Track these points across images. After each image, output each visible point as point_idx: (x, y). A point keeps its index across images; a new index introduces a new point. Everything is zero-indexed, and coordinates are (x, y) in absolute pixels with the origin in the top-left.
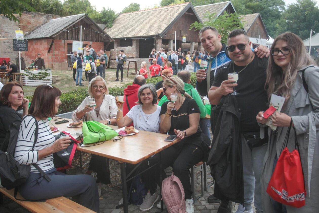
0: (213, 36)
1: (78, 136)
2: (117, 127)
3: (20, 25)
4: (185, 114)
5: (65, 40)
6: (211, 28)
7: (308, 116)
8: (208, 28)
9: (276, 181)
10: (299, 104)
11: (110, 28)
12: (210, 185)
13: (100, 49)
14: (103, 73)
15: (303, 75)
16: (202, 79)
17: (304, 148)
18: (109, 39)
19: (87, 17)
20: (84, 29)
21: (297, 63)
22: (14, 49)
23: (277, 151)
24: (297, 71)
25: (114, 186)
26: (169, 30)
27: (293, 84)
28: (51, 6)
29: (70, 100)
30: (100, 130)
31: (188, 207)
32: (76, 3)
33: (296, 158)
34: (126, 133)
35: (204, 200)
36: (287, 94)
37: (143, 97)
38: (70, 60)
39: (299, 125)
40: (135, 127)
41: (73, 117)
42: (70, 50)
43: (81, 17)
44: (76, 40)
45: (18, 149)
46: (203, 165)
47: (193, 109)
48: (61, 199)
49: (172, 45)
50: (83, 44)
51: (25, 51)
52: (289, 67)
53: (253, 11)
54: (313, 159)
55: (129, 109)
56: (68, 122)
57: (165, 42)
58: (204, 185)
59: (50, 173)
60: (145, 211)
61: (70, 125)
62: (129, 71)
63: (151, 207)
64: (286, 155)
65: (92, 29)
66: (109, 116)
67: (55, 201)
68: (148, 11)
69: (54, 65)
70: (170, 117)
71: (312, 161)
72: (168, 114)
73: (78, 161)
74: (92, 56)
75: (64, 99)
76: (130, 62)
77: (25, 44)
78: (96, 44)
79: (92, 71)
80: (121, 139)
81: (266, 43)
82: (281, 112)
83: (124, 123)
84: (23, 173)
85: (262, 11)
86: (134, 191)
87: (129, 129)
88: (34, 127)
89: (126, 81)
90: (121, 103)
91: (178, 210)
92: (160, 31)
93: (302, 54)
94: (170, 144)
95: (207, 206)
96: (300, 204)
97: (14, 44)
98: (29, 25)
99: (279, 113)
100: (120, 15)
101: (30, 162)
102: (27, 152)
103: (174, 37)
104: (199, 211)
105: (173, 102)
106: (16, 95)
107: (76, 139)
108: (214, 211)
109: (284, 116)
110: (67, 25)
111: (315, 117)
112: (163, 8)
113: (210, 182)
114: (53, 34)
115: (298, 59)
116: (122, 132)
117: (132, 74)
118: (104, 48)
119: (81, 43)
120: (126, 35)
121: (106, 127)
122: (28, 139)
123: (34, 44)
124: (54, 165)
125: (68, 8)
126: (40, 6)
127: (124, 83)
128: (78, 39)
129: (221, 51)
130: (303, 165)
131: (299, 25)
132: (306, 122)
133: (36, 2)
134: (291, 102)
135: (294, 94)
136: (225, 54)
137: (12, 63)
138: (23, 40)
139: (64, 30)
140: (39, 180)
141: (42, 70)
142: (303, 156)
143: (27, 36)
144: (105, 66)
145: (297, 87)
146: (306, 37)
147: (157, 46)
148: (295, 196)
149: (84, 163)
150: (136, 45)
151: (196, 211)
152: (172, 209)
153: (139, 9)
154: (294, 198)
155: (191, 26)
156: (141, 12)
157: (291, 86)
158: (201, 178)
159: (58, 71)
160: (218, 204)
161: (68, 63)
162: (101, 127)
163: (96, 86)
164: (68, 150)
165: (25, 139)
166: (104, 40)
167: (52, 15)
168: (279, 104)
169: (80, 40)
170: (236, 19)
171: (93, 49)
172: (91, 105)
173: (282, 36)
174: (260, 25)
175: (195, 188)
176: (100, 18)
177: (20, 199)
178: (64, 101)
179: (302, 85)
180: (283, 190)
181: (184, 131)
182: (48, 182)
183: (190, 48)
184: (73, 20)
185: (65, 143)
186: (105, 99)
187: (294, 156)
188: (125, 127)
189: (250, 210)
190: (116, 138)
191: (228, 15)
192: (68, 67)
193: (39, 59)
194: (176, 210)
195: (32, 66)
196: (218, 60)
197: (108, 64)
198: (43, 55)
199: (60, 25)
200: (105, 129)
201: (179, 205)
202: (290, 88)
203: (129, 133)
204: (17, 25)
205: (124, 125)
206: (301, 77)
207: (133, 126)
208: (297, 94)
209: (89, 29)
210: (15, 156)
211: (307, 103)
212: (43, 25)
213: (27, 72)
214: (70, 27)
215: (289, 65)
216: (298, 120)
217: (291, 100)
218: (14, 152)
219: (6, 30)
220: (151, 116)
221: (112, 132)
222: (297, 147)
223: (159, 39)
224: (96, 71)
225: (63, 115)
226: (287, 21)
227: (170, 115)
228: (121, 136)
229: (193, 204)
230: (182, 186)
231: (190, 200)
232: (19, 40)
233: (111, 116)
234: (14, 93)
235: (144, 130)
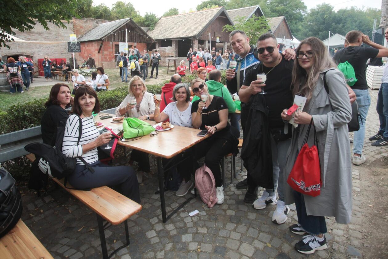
0: (242, 39)
1: (119, 132)
2: (155, 122)
3: (74, 30)
4: (215, 111)
5: (113, 42)
6: (240, 32)
7: (327, 115)
8: (237, 32)
9: (296, 173)
10: (320, 103)
11: (152, 30)
12: (238, 173)
13: (143, 49)
14: (146, 71)
15: (325, 77)
16: (231, 78)
17: (322, 144)
18: (151, 40)
19: (131, 21)
20: (129, 32)
21: (319, 65)
22: (69, 50)
23: (299, 146)
24: (319, 73)
25: (154, 174)
26: (204, 32)
27: (315, 85)
28: (100, 12)
29: (114, 97)
30: (139, 126)
31: (218, 193)
32: (122, 9)
33: (315, 153)
34: (162, 128)
35: (233, 186)
36: (310, 94)
37: (178, 94)
38: (117, 59)
39: (319, 123)
40: (170, 122)
41: (117, 113)
42: (117, 51)
43: (126, 21)
44: (122, 41)
45: (64, 144)
46: (232, 156)
47: (222, 106)
48: (104, 189)
49: (207, 45)
50: (129, 45)
51: (78, 52)
52: (312, 70)
53: (279, 14)
54: (330, 154)
55: (166, 105)
56: (112, 117)
57: (201, 42)
58: (233, 173)
59: (95, 165)
60: (181, 197)
61: (113, 120)
62: (169, 69)
63: (186, 193)
64: (306, 150)
65: (136, 31)
66: (148, 112)
67: (99, 190)
68: (185, 15)
69: (103, 64)
70: (202, 115)
71: (328, 156)
72: (199, 112)
73: (123, 151)
74: (136, 56)
75: (109, 96)
76: (170, 61)
77: (78, 46)
78: (140, 45)
79: (136, 69)
80: (158, 134)
81: (291, 43)
82: (303, 111)
83: (161, 119)
84: (70, 165)
85: (287, 14)
86: (170, 180)
87: (165, 125)
88: (78, 124)
89: (167, 77)
90: (158, 101)
91: (210, 196)
92: (196, 33)
93: (325, 57)
94: (202, 139)
95: (235, 192)
96: (315, 194)
97: (69, 46)
98: (82, 29)
99: (302, 111)
100: (161, 18)
101: (75, 156)
102: (73, 146)
103: (208, 38)
104: (228, 196)
105: (204, 102)
106: (64, 95)
107: (117, 135)
108: (242, 196)
109: (306, 115)
110: (114, 29)
111: (333, 117)
112: (199, 12)
113: (239, 170)
114: (102, 36)
115: (321, 62)
116: (159, 127)
117: (172, 71)
118: (147, 48)
119: (126, 44)
120: (166, 36)
121: (143, 123)
122: (73, 135)
123: (86, 46)
124: (99, 158)
125: (115, 13)
126: (91, 12)
127: (165, 80)
128: (124, 41)
129: (249, 52)
130: (320, 159)
131: (319, 27)
132: (325, 121)
133: (87, 8)
134: (313, 102)
135: (316, 95)
136: (253, 55)
137: (68, 63)
138: (76, 42)
139: (112, 33)
140: (85, 172)
141: (93, 68)
142: (321, 151)
143: (80, 39)
144: (148, 64)
145: (319, 88)
146: (325, 37)
147: (194, 46)
148: (312, 187)
149: (128, 152)
150: (175, 45)
151: (225, 197)
152: (204, 196)
153: (178, 13)
154: (310, 189)
155: (223, 28)
156: (180, 16)
157: (313, 87)
158: (230, 166)
159: (107, 69)
160: (245, 190)
161: (115, 62)
162: (139, 123)
163: (135, 85)
164: (110, 144)
165: (70, 135)
166: (147, 41)
167: (101, 20)
168: (301, 104)
169: (126, 42)
170: (263, 22)
171: (137, 50)
172: (132, 103)
173: (307, 40)
174: (285, 27)
175: (225, 176)
176: (143, 21)
177: (69, 187)
178: (109, 98)
179: (323, 86)
180: (301, 181)
181: (215, 126)
182: (92, 173)
183: (223, 47)
184: (120, 24)
185: (107, 138)
186: (144, 97)
187: (313, 151)
188: (162, 122)
189: (273, 196)
190: (154, 133)
191: (256, 18)
192: (116, 65)
193: (91, 59)
194: (208, 197)
195: (85, 66)
196: (247, 61)
197: (150, 63)
198: (94, 55)
199: (108, 29)
200: (143, 125)
201: (211, 192)
202: (312, 89)
203: (165, 128)
204: (71, 30)
205: (161, 120)
206: (323, 79)
207: (169, 122)
208: (318, 95)
209: (134, 31)
210: (63, 150)
211: (327, 103)
212: (93, 29)
213: (80, 71)
214: (117, 30)
215: (313, 67)
216: (318, 119)
217: (313, 100)
218: (61, 146)
219: (63, 34)
220: (184, 113)
221: (150, 128)
222: (316, 143)
223: (195, 40)
224: (140, 69)
225: (108, 111)
226: (309, 24)
227: (201, 113)
228: (158, 130)
229: (223, 190)
230: (213, 176)
231: (220, 187)
232: (73, 43)
233: (150, 112)
234: (62, 93)
235: (179, 125)
